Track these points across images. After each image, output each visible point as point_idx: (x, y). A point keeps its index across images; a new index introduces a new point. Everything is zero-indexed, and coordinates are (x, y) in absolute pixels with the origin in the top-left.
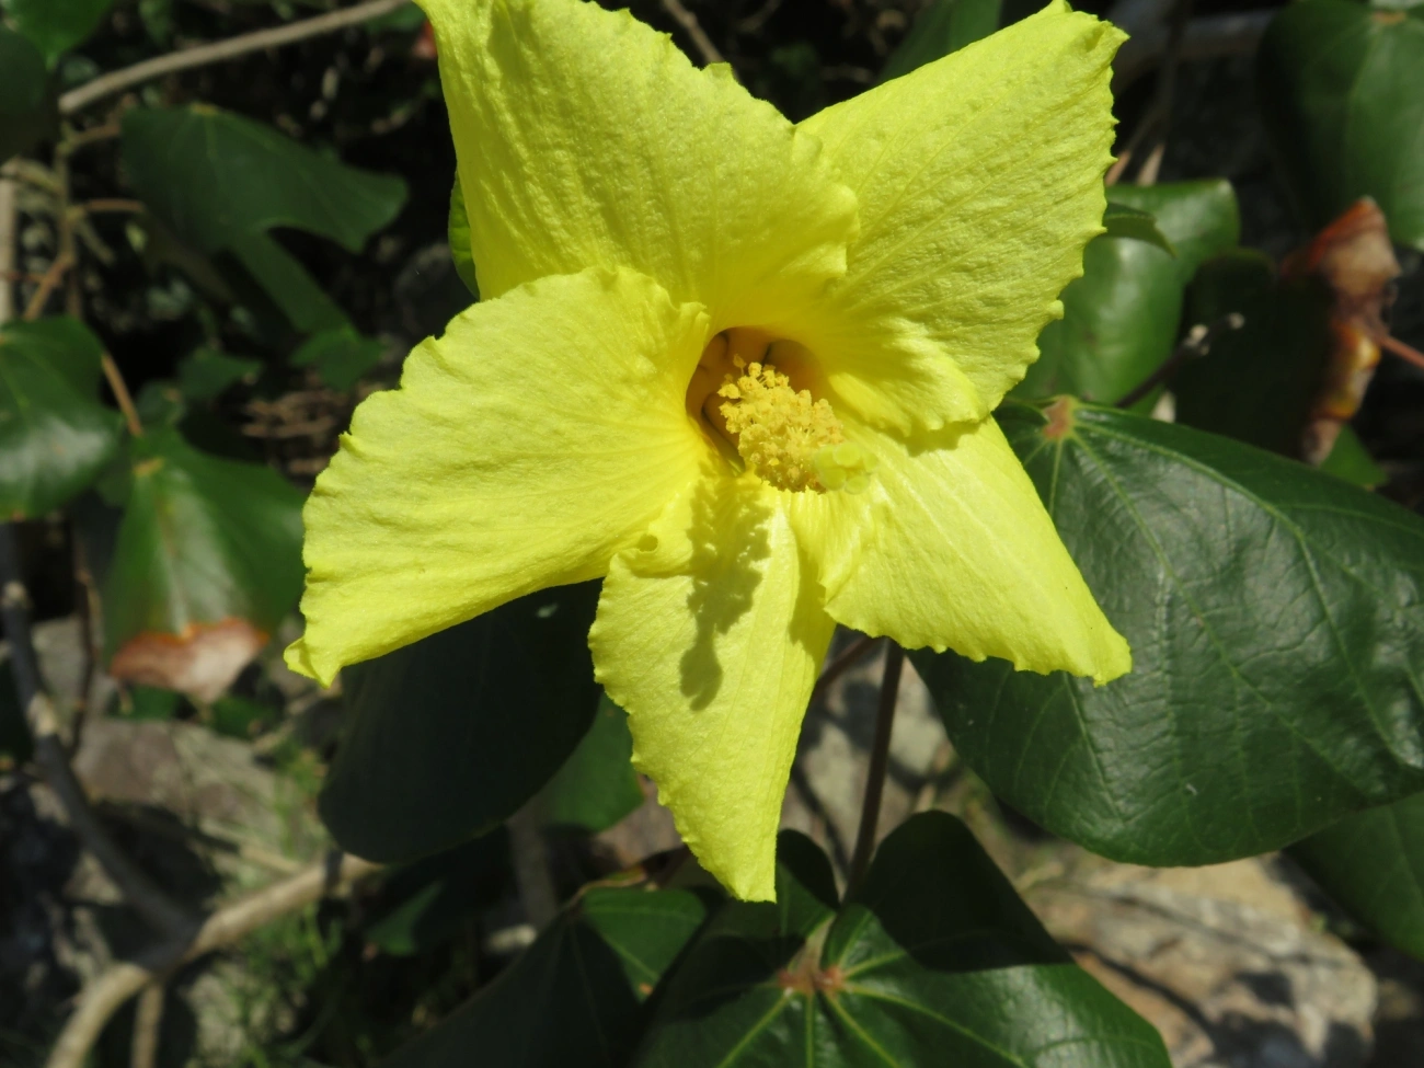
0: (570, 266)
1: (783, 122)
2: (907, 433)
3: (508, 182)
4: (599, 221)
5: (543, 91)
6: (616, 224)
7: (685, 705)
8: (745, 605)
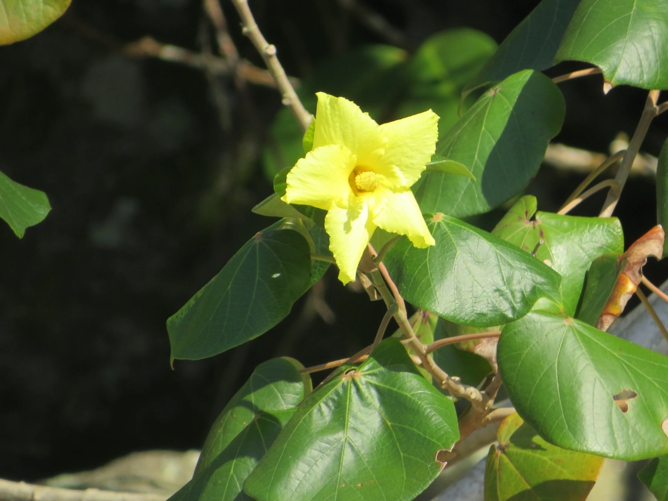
0: (335, 144)
1: (376, 124)
2: (393, 188)
3: (326, 127)
4: (341, 137)
5: (337, 113)
6: (344, 137)
7: (344, 232)
8: (358, 217)
